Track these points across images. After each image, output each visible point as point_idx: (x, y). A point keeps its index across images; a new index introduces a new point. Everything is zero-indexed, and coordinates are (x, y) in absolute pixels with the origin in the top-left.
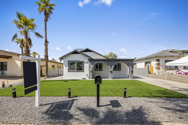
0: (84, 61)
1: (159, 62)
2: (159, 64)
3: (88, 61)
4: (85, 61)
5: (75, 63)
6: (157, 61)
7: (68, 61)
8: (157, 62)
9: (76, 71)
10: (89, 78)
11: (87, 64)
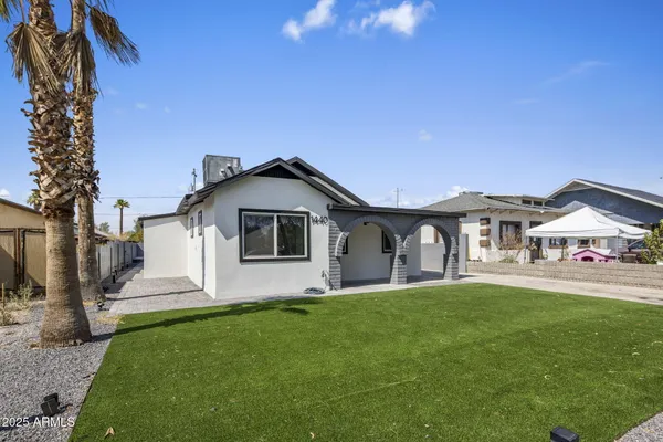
0: (308, 214)
1: (489, 226)
2: (488, 233)
3: (326, 213)
4: (313, 214)
5: (272, 218)
6: (485, 222)
7: (241, 210)
8: (485, 227)
9: (276, 256)
10: (332, 287)
11: (321, 225)
